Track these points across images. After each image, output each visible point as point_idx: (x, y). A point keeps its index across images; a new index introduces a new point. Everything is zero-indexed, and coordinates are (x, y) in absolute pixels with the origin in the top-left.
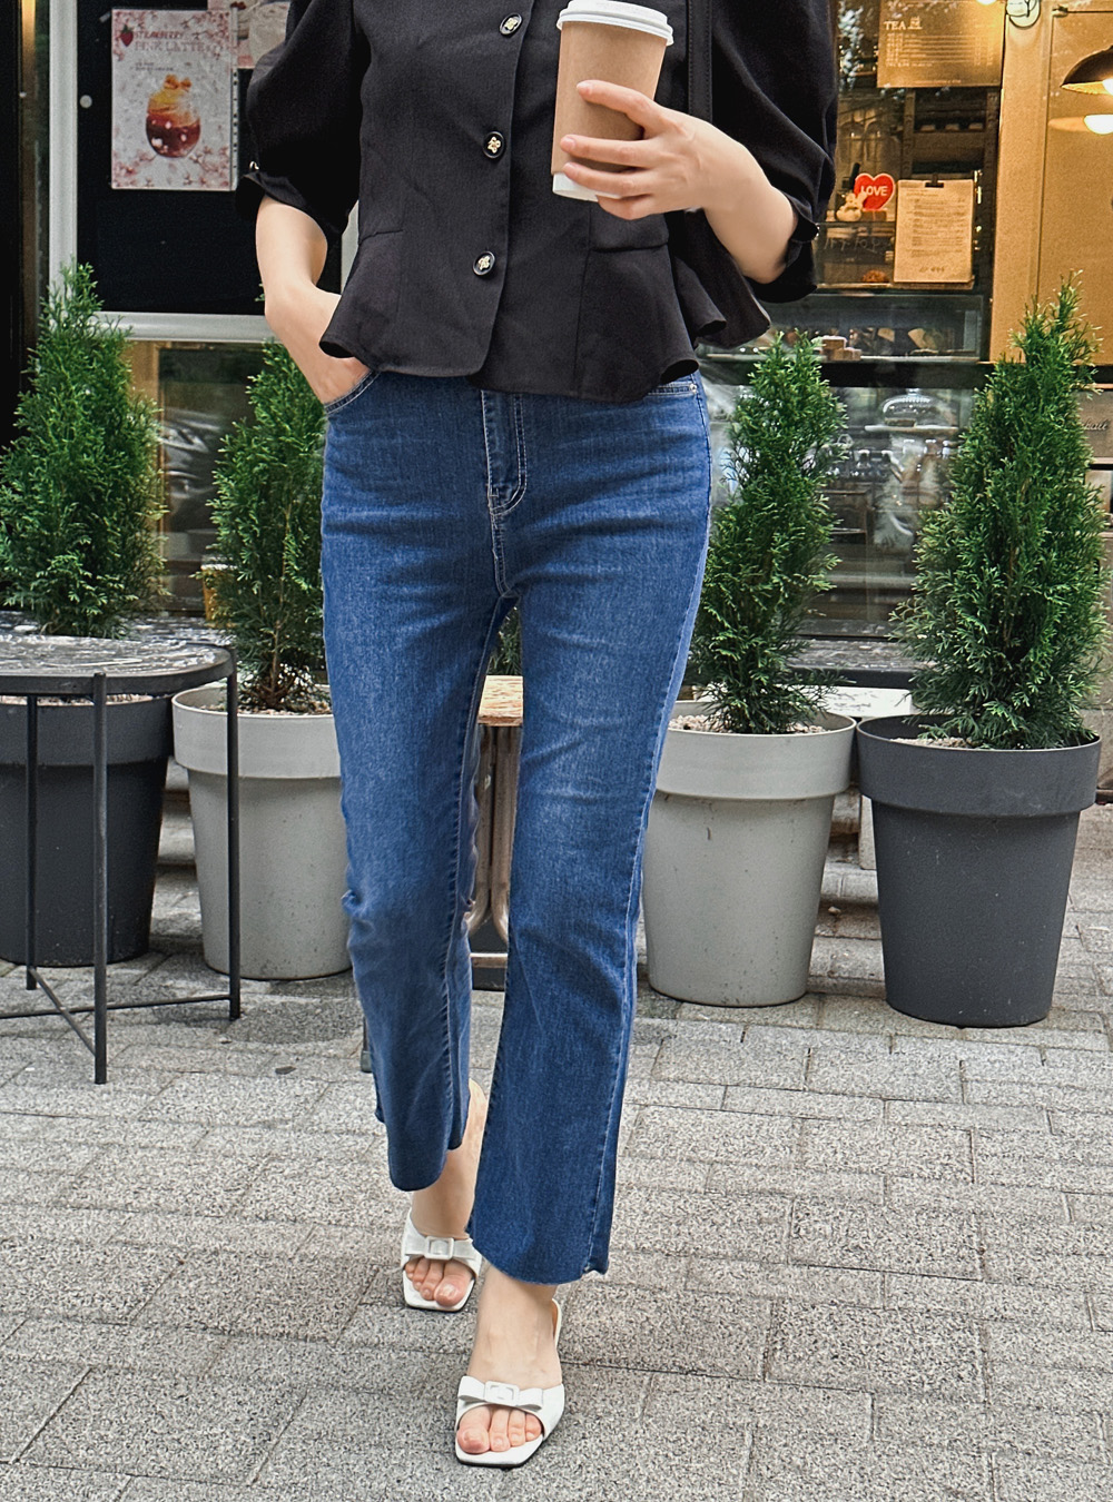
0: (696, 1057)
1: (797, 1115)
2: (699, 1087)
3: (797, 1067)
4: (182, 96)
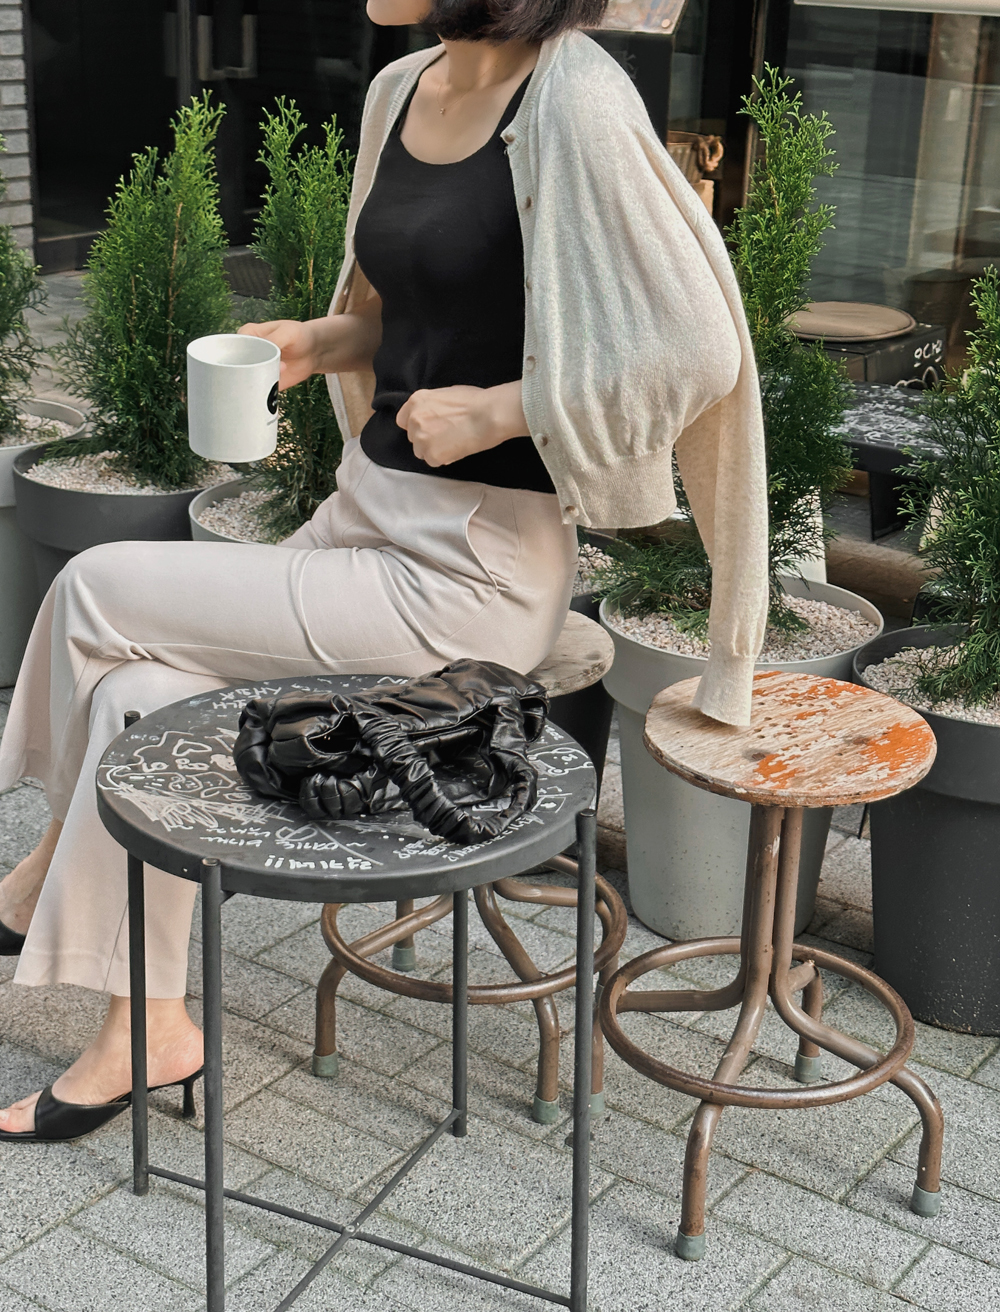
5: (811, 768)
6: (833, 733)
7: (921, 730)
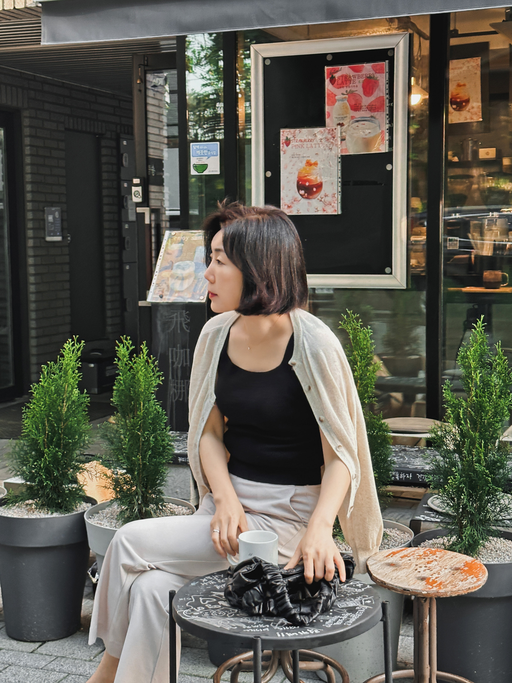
4: (314, 169)
5: (446, 581)
6: (445, 567)
7: (476, 563)
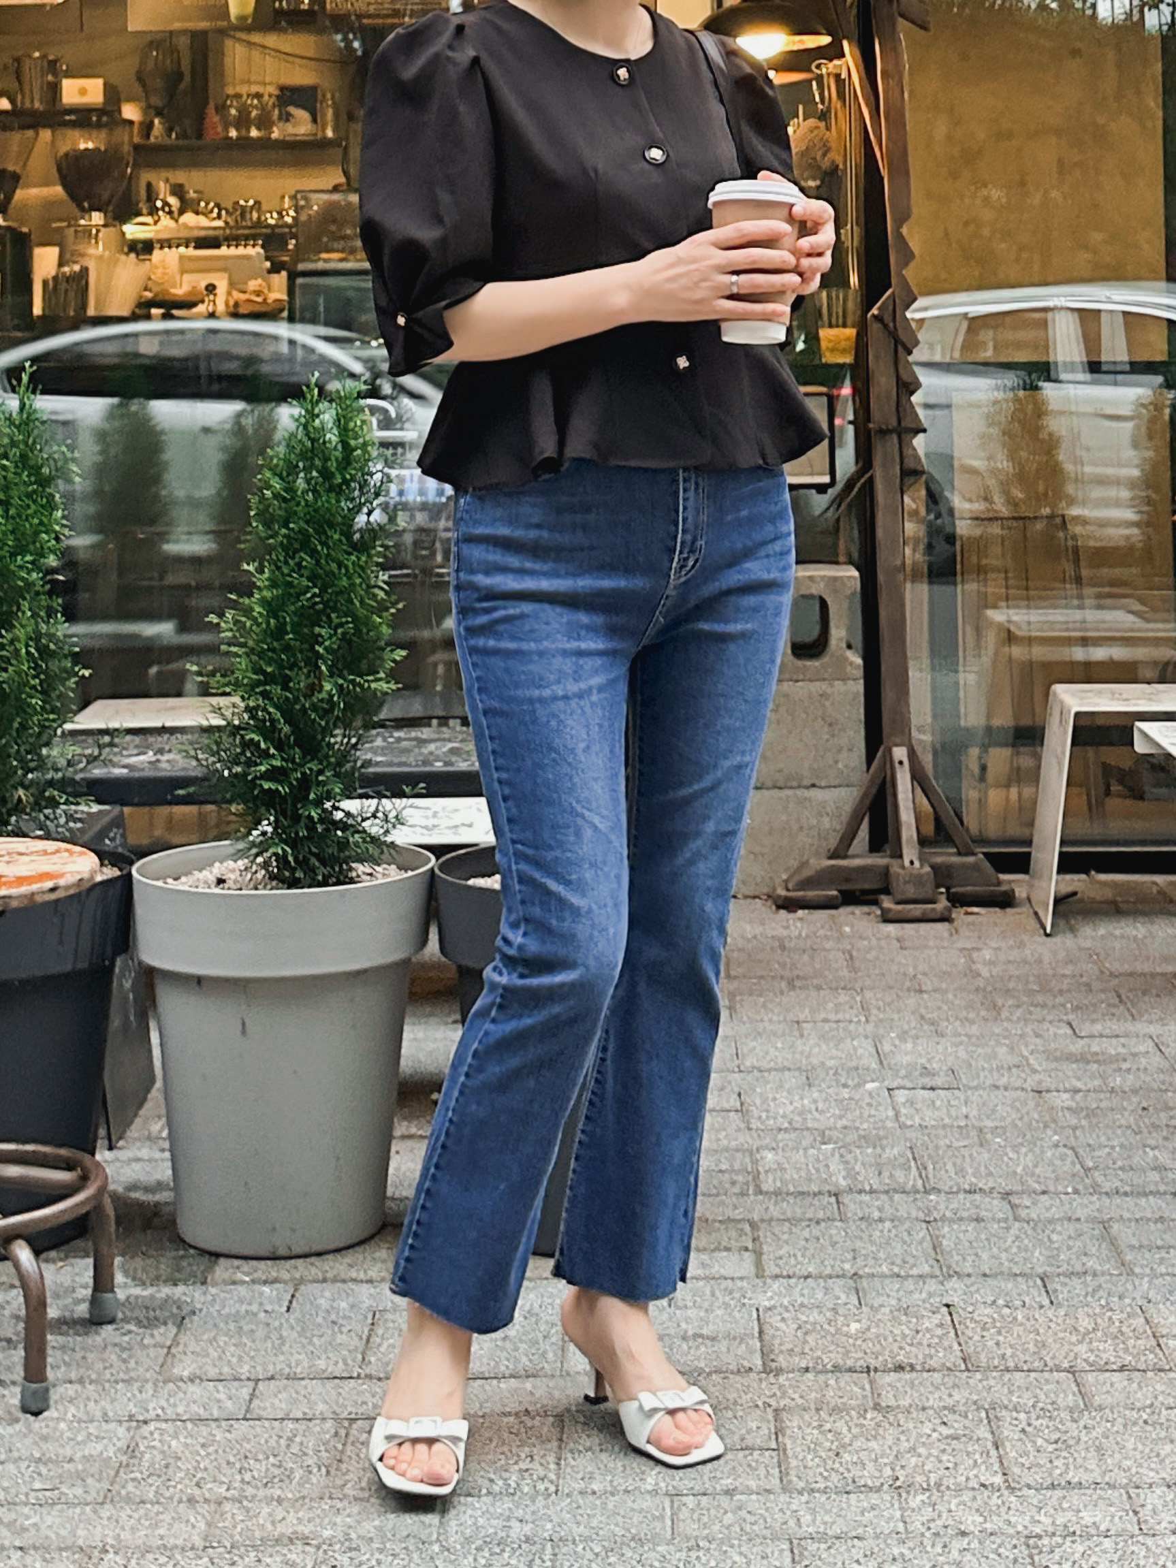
0: (222, 1339)
1: (345, 1415)
2: (220, 1386)
3: (355, 1342)
